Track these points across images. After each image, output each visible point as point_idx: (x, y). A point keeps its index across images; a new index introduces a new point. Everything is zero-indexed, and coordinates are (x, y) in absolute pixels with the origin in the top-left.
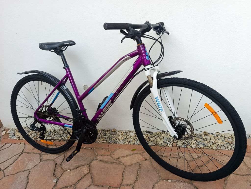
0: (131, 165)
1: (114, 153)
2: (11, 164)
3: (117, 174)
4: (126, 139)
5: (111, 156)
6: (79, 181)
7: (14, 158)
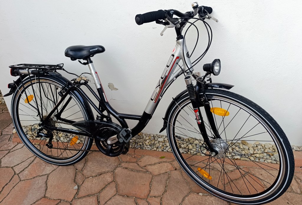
0: (159, 175)
1: (140, 160)
2: (27, 168)
3: (144, 184)
4: (154, 144)
5: (137, 164)
6: (102, 189)
7: (29, 161)
